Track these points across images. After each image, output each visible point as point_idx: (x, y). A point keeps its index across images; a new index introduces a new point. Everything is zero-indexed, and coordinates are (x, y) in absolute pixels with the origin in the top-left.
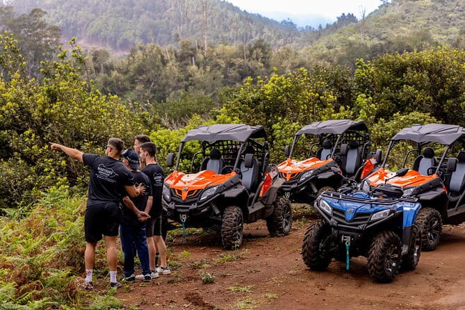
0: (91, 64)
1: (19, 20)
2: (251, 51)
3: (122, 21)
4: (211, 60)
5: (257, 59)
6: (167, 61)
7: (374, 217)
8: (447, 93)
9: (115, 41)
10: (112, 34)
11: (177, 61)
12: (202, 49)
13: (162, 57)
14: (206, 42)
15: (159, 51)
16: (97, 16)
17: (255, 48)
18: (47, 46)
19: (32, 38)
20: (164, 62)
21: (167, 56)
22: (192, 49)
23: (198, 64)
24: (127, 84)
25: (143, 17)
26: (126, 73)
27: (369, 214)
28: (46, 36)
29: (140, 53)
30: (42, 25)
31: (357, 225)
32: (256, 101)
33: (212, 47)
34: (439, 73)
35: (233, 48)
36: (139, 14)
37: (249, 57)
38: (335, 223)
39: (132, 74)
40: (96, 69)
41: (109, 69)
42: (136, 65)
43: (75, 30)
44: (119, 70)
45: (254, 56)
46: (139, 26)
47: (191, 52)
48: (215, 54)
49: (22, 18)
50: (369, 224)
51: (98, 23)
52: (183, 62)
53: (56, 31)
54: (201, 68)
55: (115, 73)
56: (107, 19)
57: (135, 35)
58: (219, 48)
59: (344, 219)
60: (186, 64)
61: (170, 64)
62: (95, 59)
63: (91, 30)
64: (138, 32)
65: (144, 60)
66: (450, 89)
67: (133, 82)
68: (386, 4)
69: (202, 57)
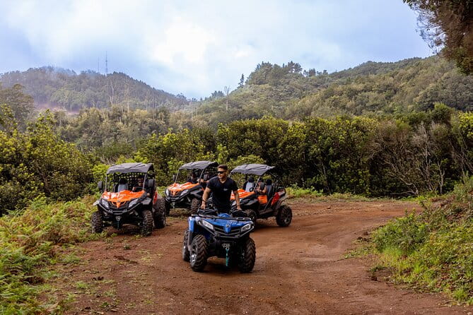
1: (5, 91)
2: (157, 114)
3: (74, 93)
4: (131, 119)
5: (161, 119)
6: (103, 119)
7: (242, 229)
8: (270, 144)
9: (69, 106)
10: (67, 101)
11: (110, 119)
12: (126, 112)
13: (100, 116)
14: (128, 107)
15: (98, 112)
16: (57, 89)
17: (160, 112)
18: (24, 108)
19: (15, 103)
20: (101, 120)
21: (103, 116)
22: (119, 112)
23: (123, 122)
24: (77, 133)
25: (88, 90)
26: (76, 126)
27: (240, 228)
28: (23, 102)
29: (85, 114)
30: (21, 95)
32: (158, 148)
33: (133, 111)
34: (266, 133)
35: (145, 112)
36: (85, 88)
37: (156, 118)
39: (80, 127)
40: (56, 123)
41: (65, 123)
42: (83, 121)
44: (72, 124)
45: (159, 117)
46: (85, 96)
47: (119, 114)
48: (134, 115)
49: (7, 90)
51: (58, 94)
52: (114, 120)
53: (30, 98)
54: (125, 124)
55: (68, 127)
56: (64, 91)
57: (82, 102)
58: (137, 111)
59: (223, 232)
60: (116, 122)
61: (105, 121)
62: (56, 117)
63: (54, 99)
64: (84, 100)
65: (88, 119)
66: (271, 142)
67: (81, 132)
68: (242, 86)
69: (126, 117)
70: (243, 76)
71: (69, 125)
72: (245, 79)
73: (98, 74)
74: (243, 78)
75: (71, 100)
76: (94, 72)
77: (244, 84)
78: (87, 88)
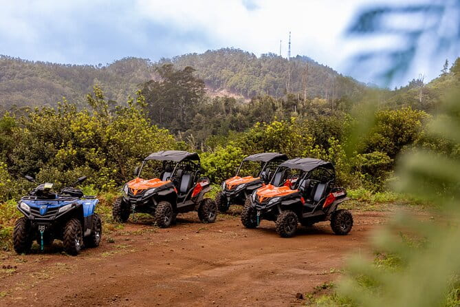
0: (223, 107)
1: (176, 74)
2: (338, 103)
3: (252, 78)
4: (308, 108)
5: (342, 109)
6: (277, 108)
7: (61, 210)
8: (403, 141)
9: (247, 92)
10: (244, 87)
11: (283, 108)
12: (303, 100)
13: (273, 104)
14: (305, 95)
15: (271, 100)
16: (235, 74)
17: (341, 101)
18: (194, 93)
19: (185, 88)
20: (275, 109)
21: (277, 104)
22: (295, 100)
23: (298, 111)
24: (247, 123)
25: (268, 76)
26: (247, 115)
27: (57, 208)
28: (194, 86)
29: (258, 101)
30: (192, 79)
31: (49, 217)
33: (310, 100)
35: (324, 101)
36: (265, 73)
37: (336, 107)
38: (33, 217)
39: (251, 116)
40: (227, 111)
41: (235, 111)
42: (254, 109)
43: (219, 82)
44: (243, 113)
45: (340, 107)
46: (264, 82)
47: (294, 102)
48: (311, 104)
49: (179, 73)
50: (57, 215)
51: (235, 78)
52: (289, 109)
53: (201, 82)
54: (301, 114)
55: (239, 115)
56: (242, 76)
57: (261, 88)
58: (315, 101)
59: (39, 214)
60: (290, 111)
61: (279, 110)
62: (226, 104)
63: (230, 84)
64: (263, 86)
65: (260, 107)
66: (406, 138)
67: (252, 122)
68: (445, 74)
69: (302, 106)
70: (447, 62)
71: (240, 114)
72: (450, 66)
73: (280, 57)
74: (447, 64)
75: (249, 85)
76: (275, 56)
77: (448, 71)
78: (266, 73)
